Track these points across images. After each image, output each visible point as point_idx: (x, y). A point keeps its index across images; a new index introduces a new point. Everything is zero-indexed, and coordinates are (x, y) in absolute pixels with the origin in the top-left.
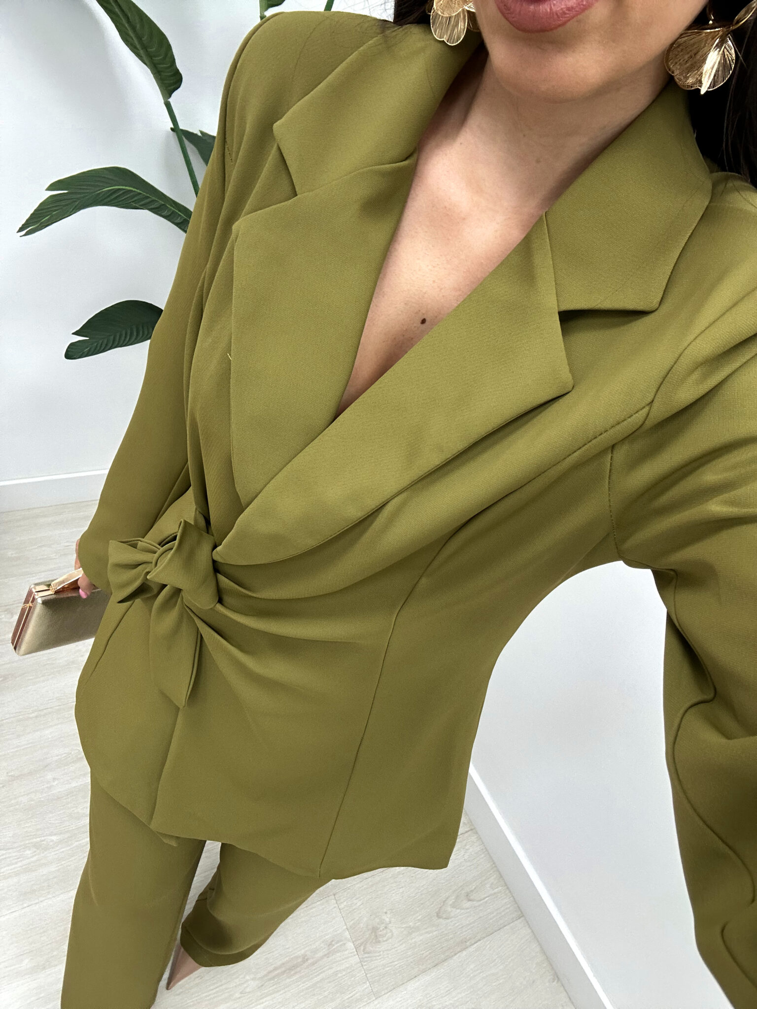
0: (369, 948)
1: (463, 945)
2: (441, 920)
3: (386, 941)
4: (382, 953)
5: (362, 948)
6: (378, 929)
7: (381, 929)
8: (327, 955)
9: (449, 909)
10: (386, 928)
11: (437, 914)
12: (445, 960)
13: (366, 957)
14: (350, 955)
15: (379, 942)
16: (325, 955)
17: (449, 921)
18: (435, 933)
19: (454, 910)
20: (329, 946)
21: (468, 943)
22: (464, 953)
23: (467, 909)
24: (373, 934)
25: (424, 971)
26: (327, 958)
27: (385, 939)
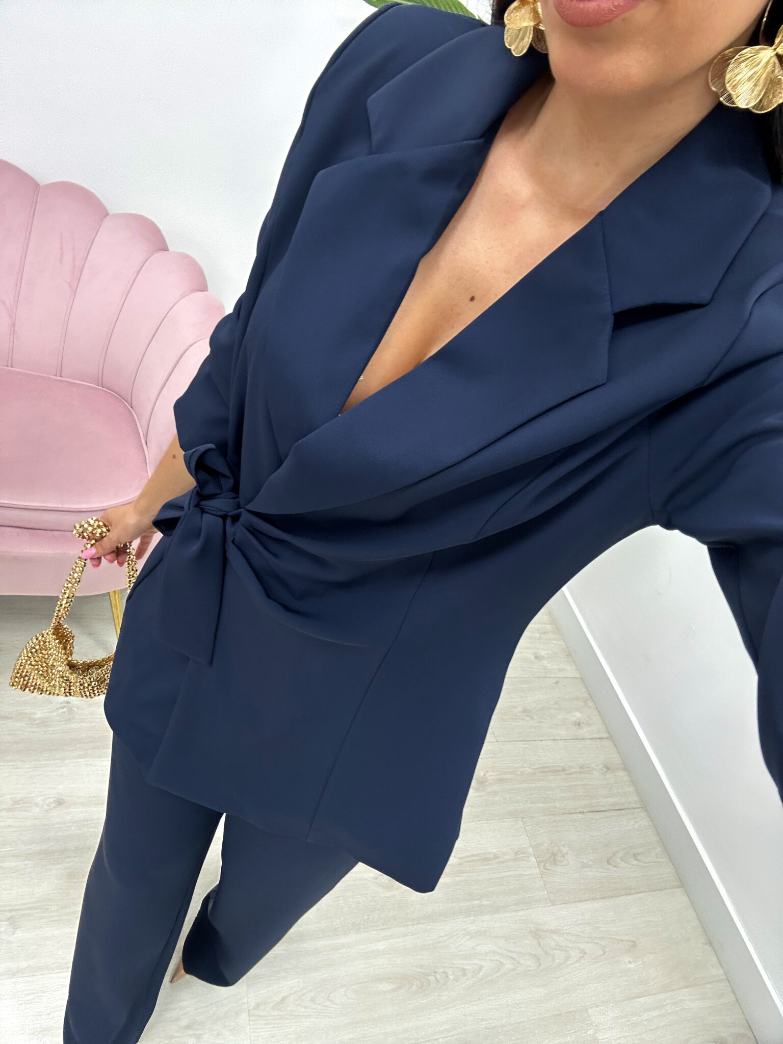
0: (548, 866)
1: (628, 891)
2: (610, 867)
3: (563, 866)
4: (558, 873)
5: (542, 864)
6: (556, 855)
7: (559, 855)
8: (514, 860)
9: (619, 861)
10: (563, 856)
11: (608, 861)
12: (612, 897)
13: (545, 872)
14: (532, 866)
15: (557, 865)
16: (513, 859)
17: (619, 869)
18: (604, 874)
19: (623, 863)
20: (516, 853)
21: (633, 891)
22: (629, 897)
23: (633, 865)
24: (553, 857)
25: (593, 899)
26: (514, 862)
27: (562, 864)
